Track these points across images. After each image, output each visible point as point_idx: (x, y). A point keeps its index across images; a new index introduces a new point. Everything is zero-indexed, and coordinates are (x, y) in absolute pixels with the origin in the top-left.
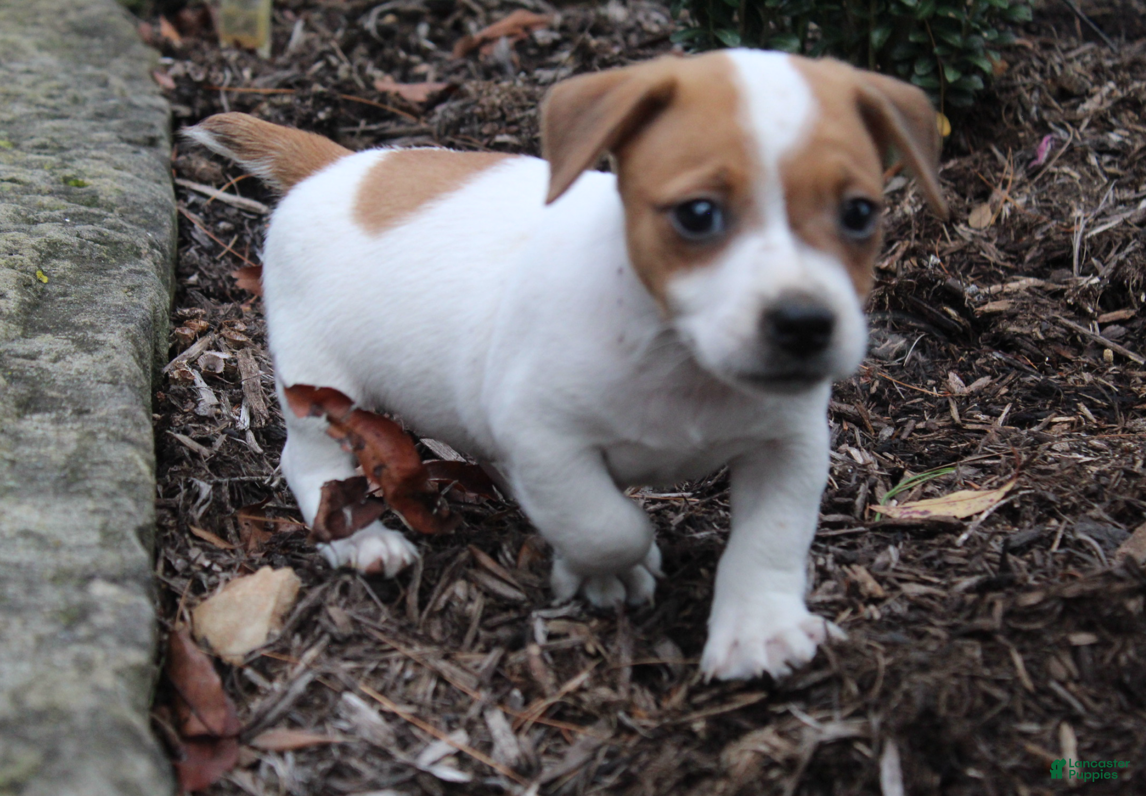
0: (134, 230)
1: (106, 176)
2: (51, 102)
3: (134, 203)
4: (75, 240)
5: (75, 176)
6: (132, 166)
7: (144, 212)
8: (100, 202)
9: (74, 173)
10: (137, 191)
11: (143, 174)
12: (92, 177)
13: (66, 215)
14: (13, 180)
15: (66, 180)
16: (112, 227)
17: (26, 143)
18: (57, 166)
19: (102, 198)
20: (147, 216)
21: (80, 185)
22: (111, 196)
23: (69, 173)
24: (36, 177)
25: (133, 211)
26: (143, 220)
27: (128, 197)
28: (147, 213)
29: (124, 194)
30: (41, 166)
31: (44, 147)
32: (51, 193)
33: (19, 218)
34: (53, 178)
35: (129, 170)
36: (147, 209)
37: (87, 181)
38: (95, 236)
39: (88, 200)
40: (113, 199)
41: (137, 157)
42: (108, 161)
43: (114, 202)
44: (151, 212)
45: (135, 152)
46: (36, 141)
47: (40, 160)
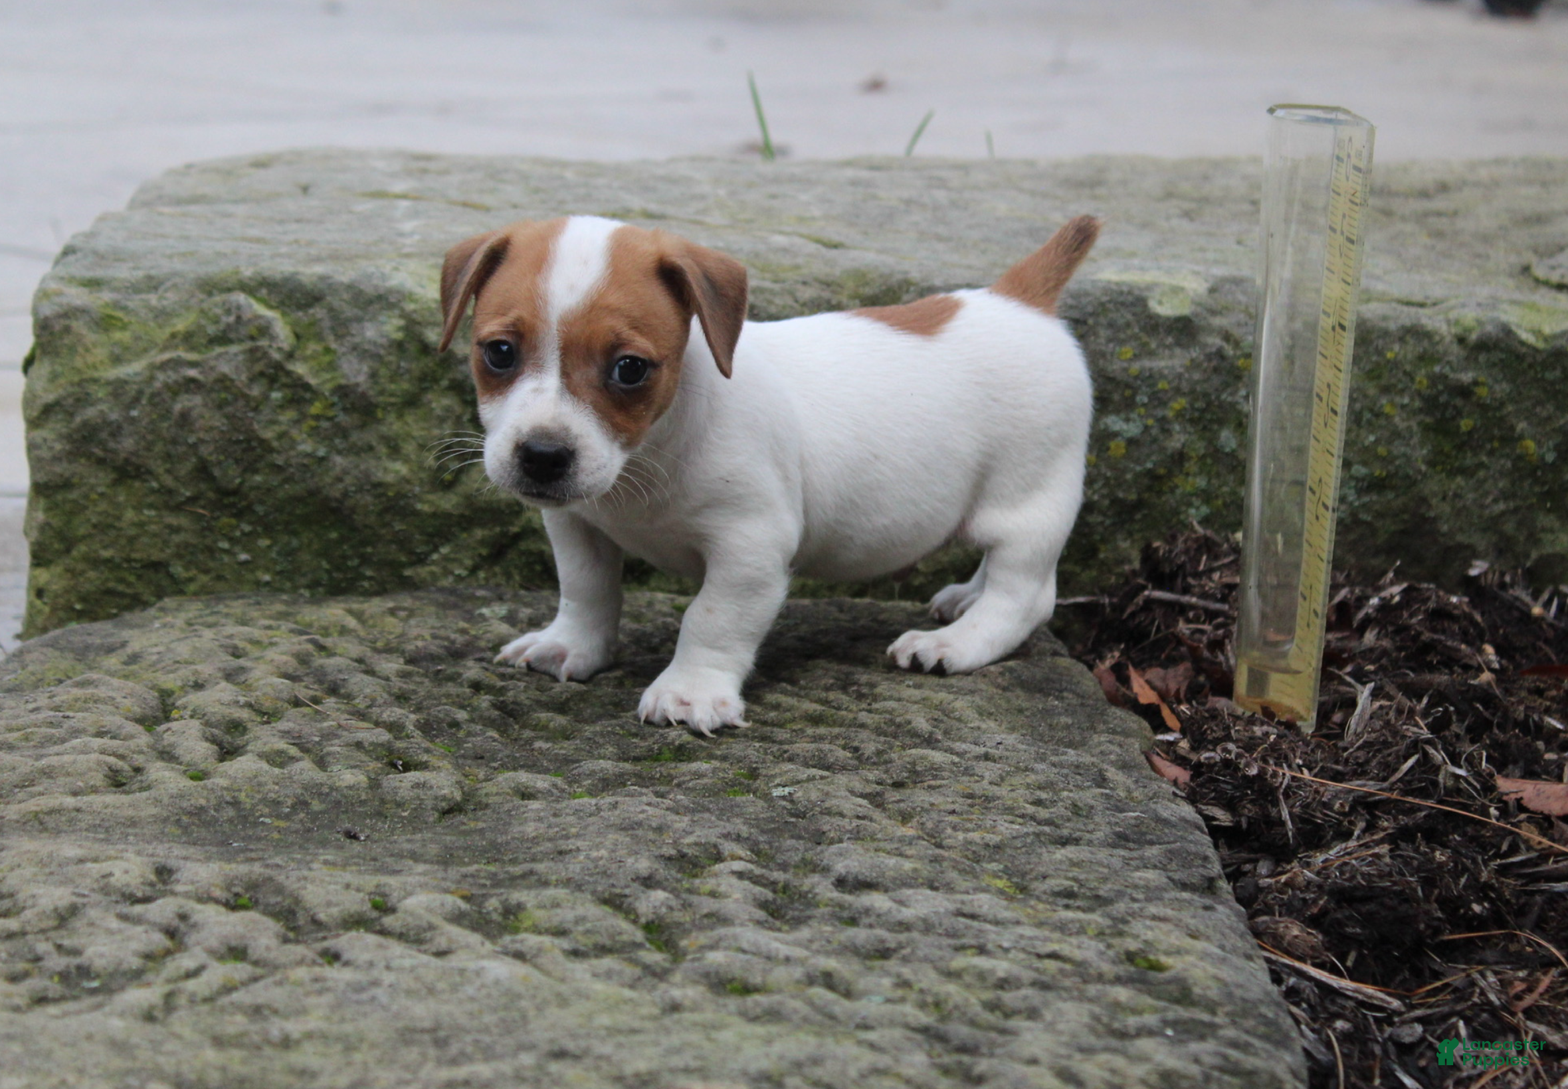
0: (1267, 1051)
1: (1188, 952)
2: (1043, 813)
3: (1244, 1000)
4: (1194, 1070)
5: (1142, 951)
6: (1210, 932)
7: (1261, 1015)
8: (1196, 998)
9: (1141, 946)
10: (1241, 979)
11: (1228, 946)
12: (1168, 953)
13: (1166, 1023)
14: (1053, 956)
15: (1130, 957)
16: (1234, 1044)
17: (1040, 887)
18: (1108, 931)
19: (1197, 990)
20: (1268, 1022)
21: (1158, 967)
22: (1209, 988)
23: (1132, 945)
24: (1086, 950)
25: (1245, 1014)
26: (1262, 1029)
27: (1233, 989)
28: (1265, 1017)
29: (1226, 985)
30: (1082, 931)
31: (1069, 894)
32: (1118, 980)
33: (1100, 1028)
34: (1111, 953)
35: (1208, 938)
36: (1264, 1010)
37: (1164, 959)
38: (1217, 1061)
39: (1176, 994)
40: (1214, 993)
41: (1214, 915)
42: (1178, 924)
43: (1216, 998)
44: (1270, 1015)
45: (1207, 908)
46: (1057, 883)
47: (1079, 921)
